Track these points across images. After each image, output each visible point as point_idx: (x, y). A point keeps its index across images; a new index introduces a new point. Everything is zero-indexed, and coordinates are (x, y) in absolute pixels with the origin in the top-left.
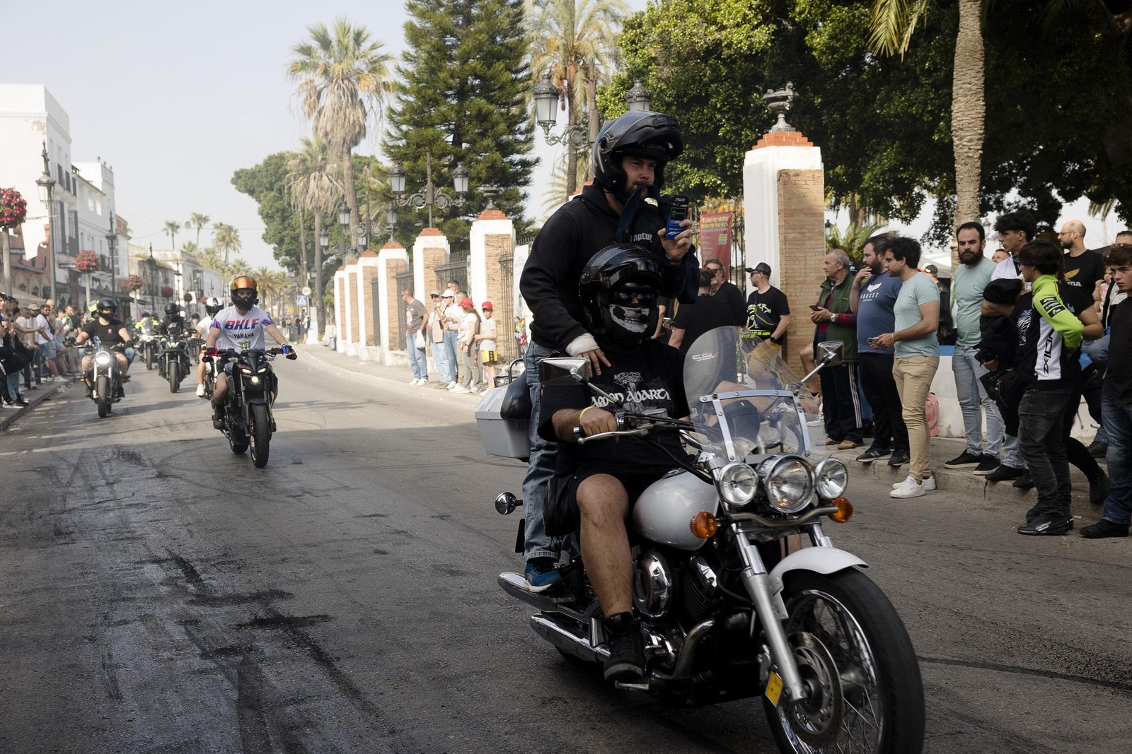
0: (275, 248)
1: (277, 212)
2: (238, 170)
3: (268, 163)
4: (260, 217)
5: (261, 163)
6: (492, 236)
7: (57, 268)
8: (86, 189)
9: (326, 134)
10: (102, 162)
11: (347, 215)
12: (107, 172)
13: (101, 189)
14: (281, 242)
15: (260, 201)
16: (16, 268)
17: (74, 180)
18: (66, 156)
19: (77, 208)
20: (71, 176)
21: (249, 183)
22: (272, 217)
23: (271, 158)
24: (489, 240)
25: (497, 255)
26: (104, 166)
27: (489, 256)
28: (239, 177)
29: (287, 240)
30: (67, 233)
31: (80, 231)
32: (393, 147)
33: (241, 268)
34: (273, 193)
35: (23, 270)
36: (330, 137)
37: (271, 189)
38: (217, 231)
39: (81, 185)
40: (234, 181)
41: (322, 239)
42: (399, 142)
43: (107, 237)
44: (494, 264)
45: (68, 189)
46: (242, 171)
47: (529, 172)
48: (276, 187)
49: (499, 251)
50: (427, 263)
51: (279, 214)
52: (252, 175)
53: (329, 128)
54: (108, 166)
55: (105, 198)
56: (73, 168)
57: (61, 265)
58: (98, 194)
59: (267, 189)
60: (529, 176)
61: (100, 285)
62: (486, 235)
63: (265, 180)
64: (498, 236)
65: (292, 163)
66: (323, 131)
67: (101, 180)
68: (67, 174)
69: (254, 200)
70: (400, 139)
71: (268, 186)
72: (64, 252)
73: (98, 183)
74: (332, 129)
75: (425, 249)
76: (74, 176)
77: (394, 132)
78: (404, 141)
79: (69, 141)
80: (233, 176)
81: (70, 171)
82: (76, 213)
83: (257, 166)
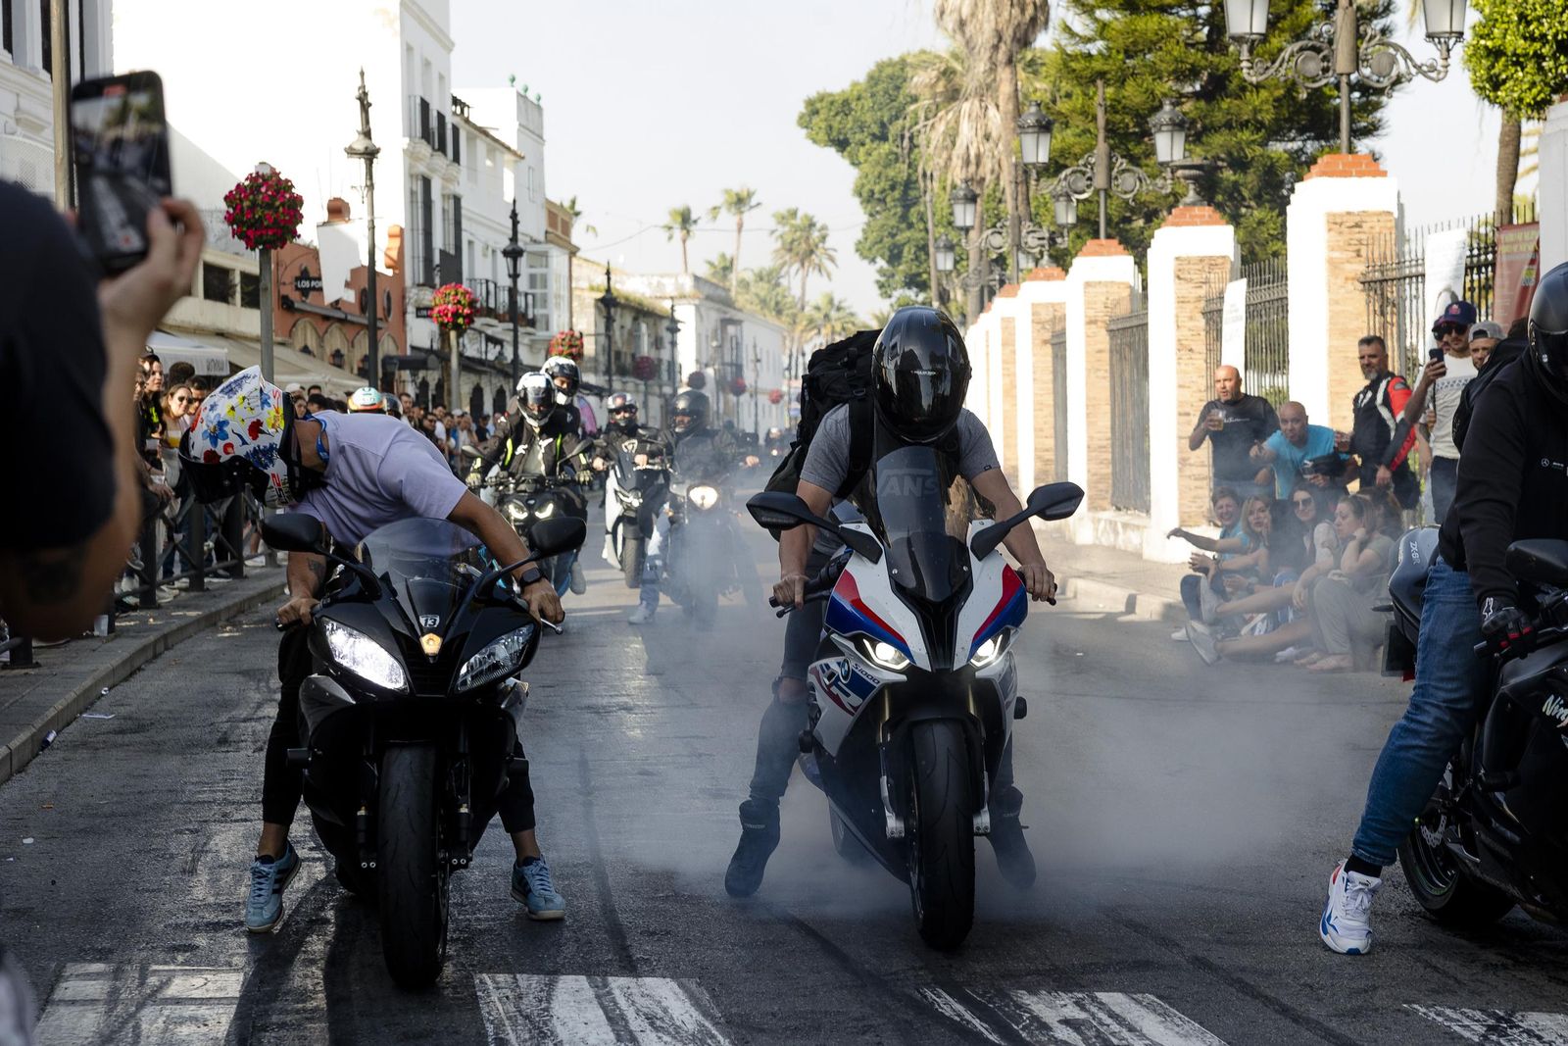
0: (881, 271)
1: (893, 188)
2: (813, 94)
3: (874, 80)
4: (857, 200)
5: (862, 77)
6: (1189, 261)
7: (410, 317)
8: (481, 145)
9: (962, 24)
10: (519, 86)
11: (970, 208)
12: (530, 110)
13: (514, 146)
14: (894, 257)
15: (855, 164)
16: (326, 318)
17: (456, 129)
18: (441, 77)
19: (462, 189)
20: (450, 120)
21: (836, 125)
22: (883, 201)
23: (881, 67)
24: (1184, 269)
25: (1199, 299)
26: (522, 97)
27: (1181, 301)
28: (817, 112)
29: (908, 253)
30: (438, 243)
31: (465, 237)
32: (1074, 58)
33: (834, 314)
34: (885, 147)
35: (343, 321)
36: (969, 29)
37: (883, 137)
38: (781, 229)
39: (471, 139)
40: (805, 122)
41: (940, 257)
42: (1089, 46)
43: (506, 253)
44: (1191, 318)
45: (442, 149)
46: (821, 98)
47: (1377, 106)
48: (894, 130)
49: (1202, 292)
50: (1091, 313)
51: (897, 194)
52: (844, 106)
53: (966, 12)
54: (532, 96)
55: (524, 164)
56: (456, 101)
57: (423, 312)
58: (508, 157)
59: (875, 137)
60: (1378, 115)
61: (501, 353)
62: (1177, 259)
63: (868, 118)
64: (1201, 260)
65: (921, 80)
66: (955, 16)
67: (516, 125)
68: (441, 117)
69: (846, 162)
70: (1090, 40)
71: (875, 129)
72: (428, 283)
73: (508, 133)
74: (973, 15)
75: (1088, 284)
76: (457, 121)
77: (1080, 24)
78: (1100, 44)
79: (448, 46)
80: (802, 108)
81: (449, 110)
82: (457, 200)
83: (855, 84)
